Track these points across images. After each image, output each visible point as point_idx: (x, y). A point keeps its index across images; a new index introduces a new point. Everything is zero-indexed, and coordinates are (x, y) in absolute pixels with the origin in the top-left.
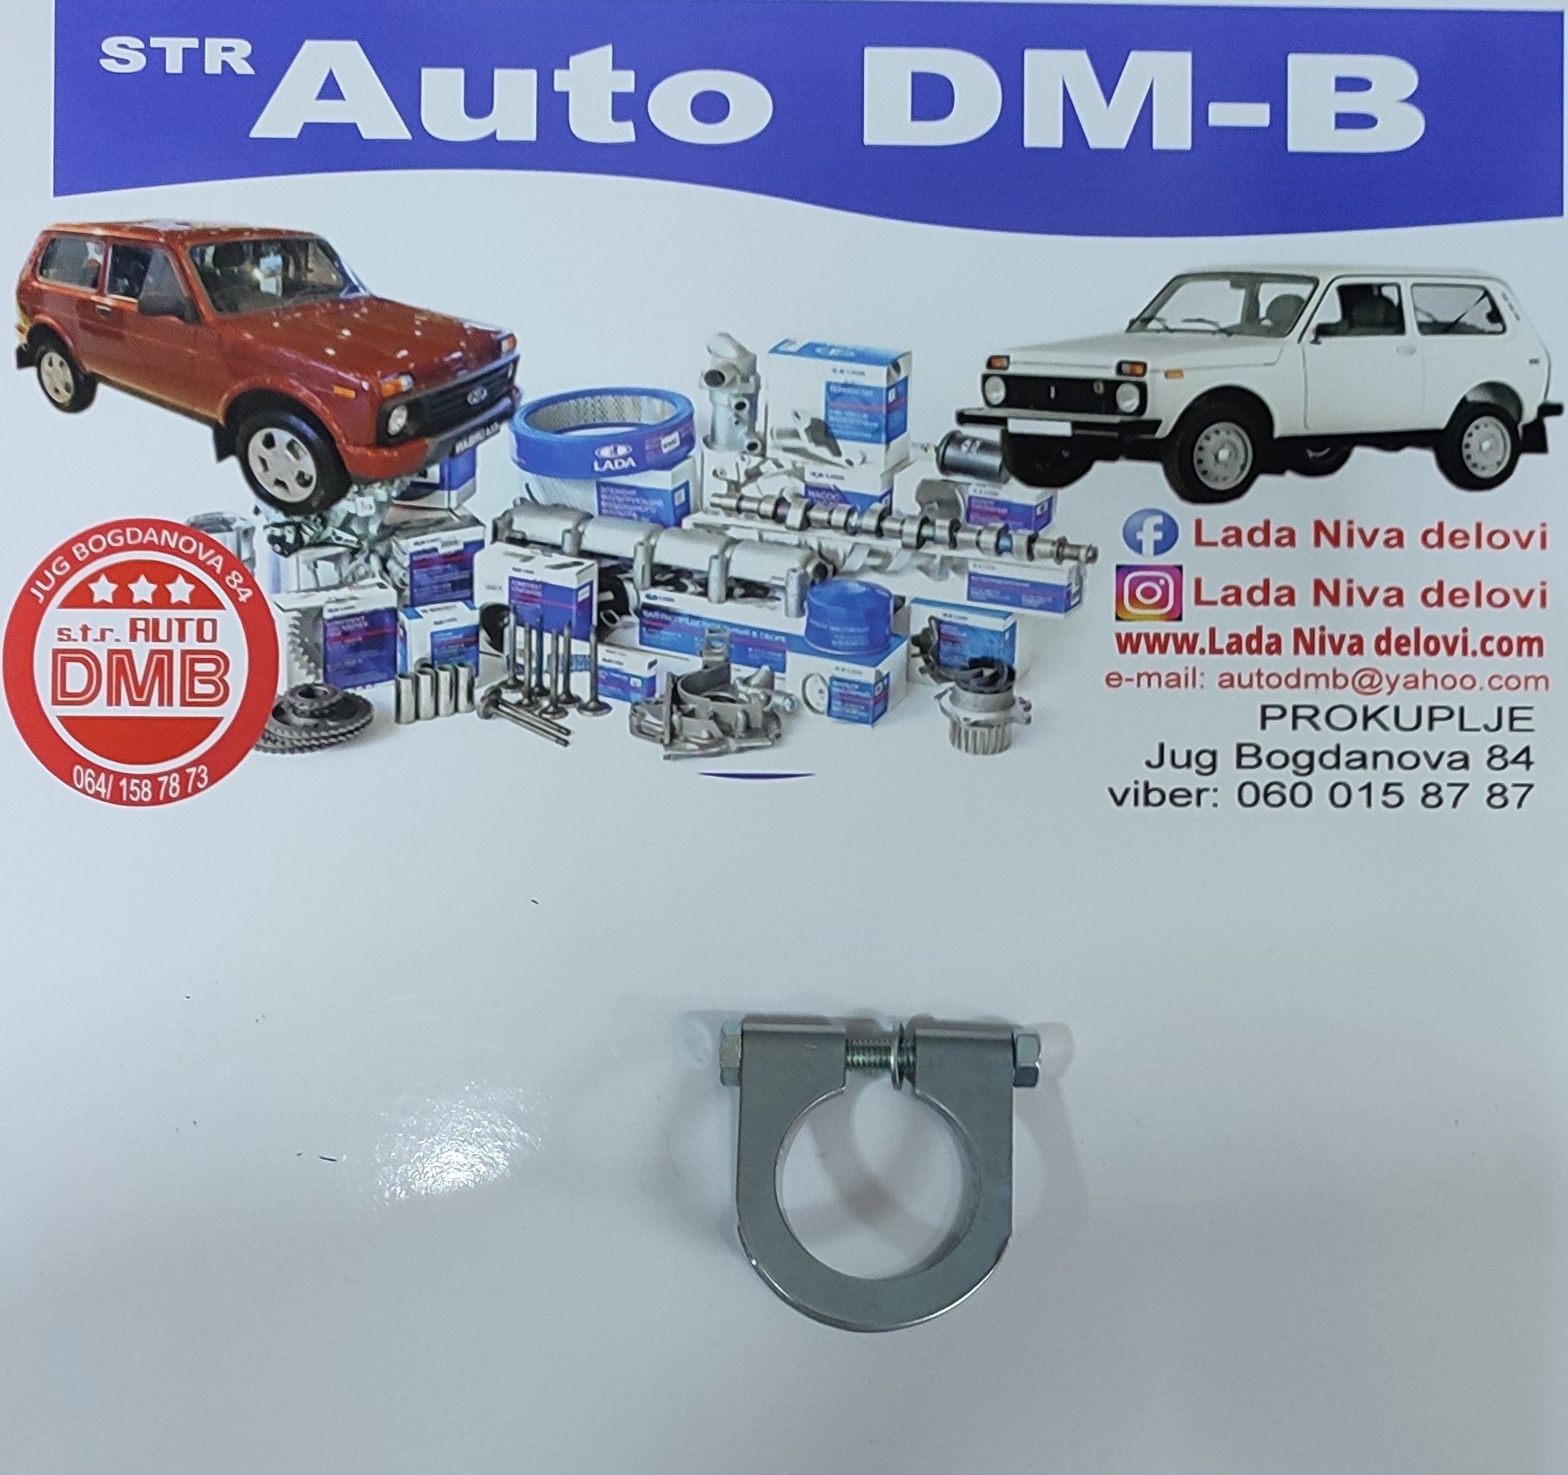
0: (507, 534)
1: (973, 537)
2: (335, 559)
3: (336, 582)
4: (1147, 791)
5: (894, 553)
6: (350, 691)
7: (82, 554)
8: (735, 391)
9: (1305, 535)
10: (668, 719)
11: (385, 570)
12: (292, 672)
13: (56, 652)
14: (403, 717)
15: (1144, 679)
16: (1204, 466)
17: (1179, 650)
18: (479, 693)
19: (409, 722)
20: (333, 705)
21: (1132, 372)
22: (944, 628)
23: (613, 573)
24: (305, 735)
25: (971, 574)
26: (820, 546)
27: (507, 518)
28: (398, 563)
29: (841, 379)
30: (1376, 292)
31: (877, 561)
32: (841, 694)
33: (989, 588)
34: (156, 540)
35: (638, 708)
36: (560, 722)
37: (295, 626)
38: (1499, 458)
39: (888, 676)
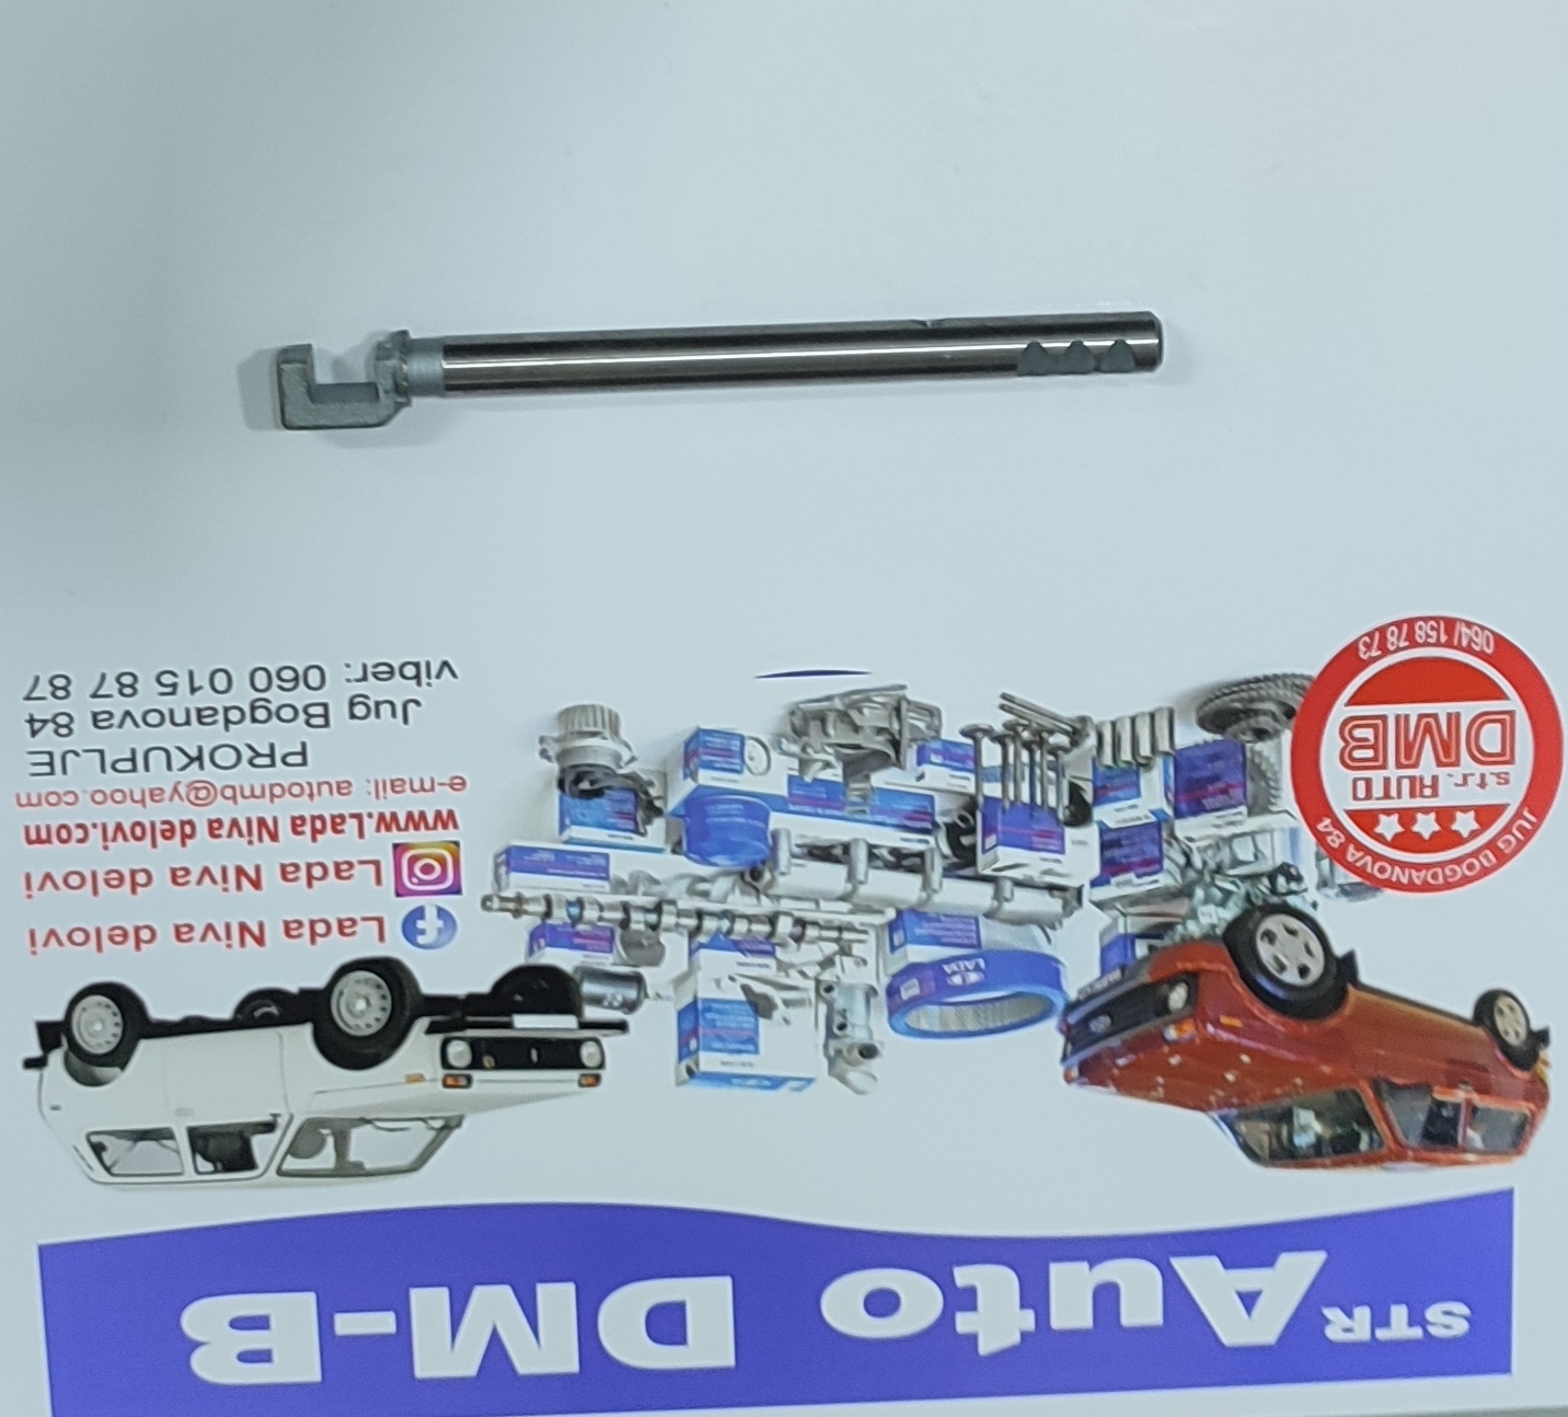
0: (1068, 895)
1: (607, 915)
3: (1235, 841)
4: (417, 677)
5: (685, 896)
6: (1219, 737)
7: (1486, 856)
8: (848, 1041)
9: (274, 932)
10: (904, 723)
11: (1187, 856)
12: (1278, 752)
13: (1511, 761)
14: (1166, 715)
15: (427, 785)
16: (381, 992)
17: (394, 816)
18: (1092, 741)
19: (1160, 710)
20: (1236, 723)
21: (455, 1079)
22: (630, 825)
23: (963, 861)
24: (1263, 693)
25: (606, 878)
26: (758, 899)
27: (1068, 910)
28: (1174, 861)
29: (745, 1058)
30: (219, 1166)
31: (702, 886)
32: (730, 757)
33: (588, 866)
34: (1414, 873)
35: (933, 734)
36: (1009, 717)
37: (1275, 797)
38: (84, 1013)
39: (685, 776)
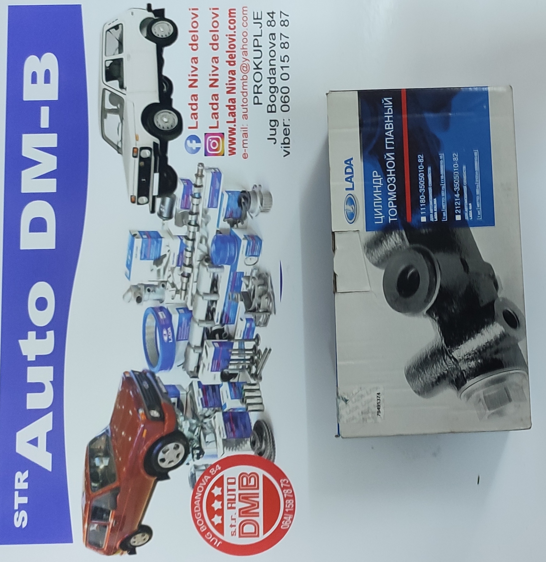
0: (195, 373)
1: (195, 207)
2: (205, 436)
3: (213, 435)
4: (284, 143)
5: (200, 235)
6: (252, 428)
7: (204, 528)
8: (143, 293)
9: (193, 91)
10: (261, 314)
11: (209, 417)
13: (240, 536)
14: (262, 409)
15: (245, 145)
16: (170, 127)
17: (234, 134)
18: (253, 381)
19: (263, 406)
20: (258, 434)
21: (136, 152)
22: (228, 216)
23: (209, 335)
24: (269, 444)
25: (208, 207)
26: (199, 261)
27: (189, 373)
28: (206, 412)
29: (139, 255)
30: (108, 68)
31: (204, 241)
32: (251, 252)
33: (213, 201)
34: (199, 501)
36: (263, 352)
37: (229, 449)
38: (167, 25)
39: (245, 236)
